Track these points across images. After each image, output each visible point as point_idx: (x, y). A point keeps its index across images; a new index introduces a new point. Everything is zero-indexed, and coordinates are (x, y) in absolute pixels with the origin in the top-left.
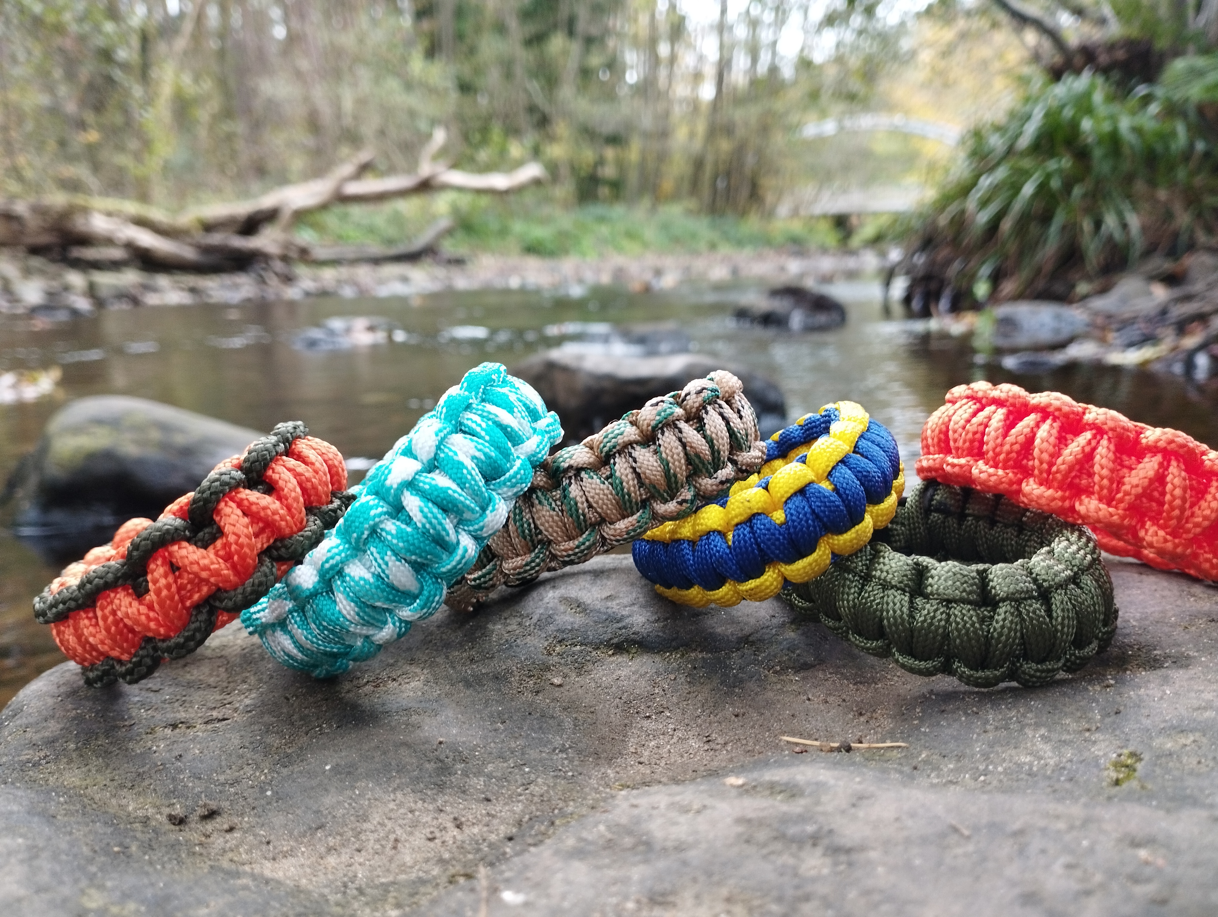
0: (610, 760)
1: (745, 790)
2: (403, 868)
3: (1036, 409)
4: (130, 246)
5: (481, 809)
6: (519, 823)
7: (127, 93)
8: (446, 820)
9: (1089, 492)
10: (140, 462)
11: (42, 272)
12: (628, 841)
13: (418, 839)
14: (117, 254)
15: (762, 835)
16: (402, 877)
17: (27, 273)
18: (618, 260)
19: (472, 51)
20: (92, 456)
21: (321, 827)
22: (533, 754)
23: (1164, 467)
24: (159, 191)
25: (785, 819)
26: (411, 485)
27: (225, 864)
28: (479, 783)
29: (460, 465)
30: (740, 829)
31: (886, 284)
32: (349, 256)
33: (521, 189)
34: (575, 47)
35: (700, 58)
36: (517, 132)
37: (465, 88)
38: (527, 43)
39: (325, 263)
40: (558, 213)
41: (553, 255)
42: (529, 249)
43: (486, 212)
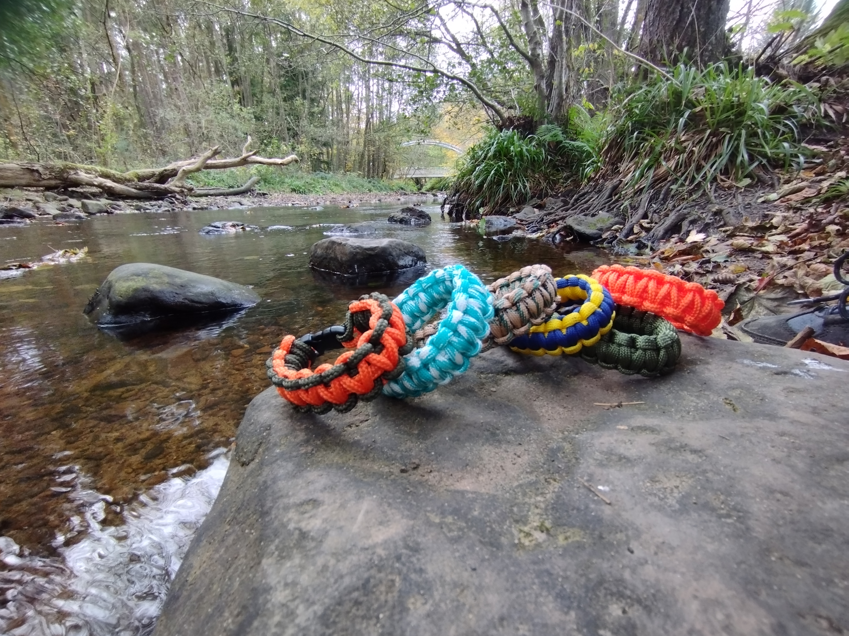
7: (87, 112)
10: (160, 292)
11: (55, 199)
14: (94, 190)
17: (47, 199)
18: (333, 195)
19: (260, 102)
20: (136, 290)
24: (112, 161)
31: (443, 207)
32: (212, 192)
33: (288, 164)
34: (306, 103)
35: (359, 111)
36: (284, 139)
37: (258, 118)
38: (285, 100)
39: (200, 196)
40: (305, 174)
41: (304, 193)
42: (294, 190)
43: (272, 173)
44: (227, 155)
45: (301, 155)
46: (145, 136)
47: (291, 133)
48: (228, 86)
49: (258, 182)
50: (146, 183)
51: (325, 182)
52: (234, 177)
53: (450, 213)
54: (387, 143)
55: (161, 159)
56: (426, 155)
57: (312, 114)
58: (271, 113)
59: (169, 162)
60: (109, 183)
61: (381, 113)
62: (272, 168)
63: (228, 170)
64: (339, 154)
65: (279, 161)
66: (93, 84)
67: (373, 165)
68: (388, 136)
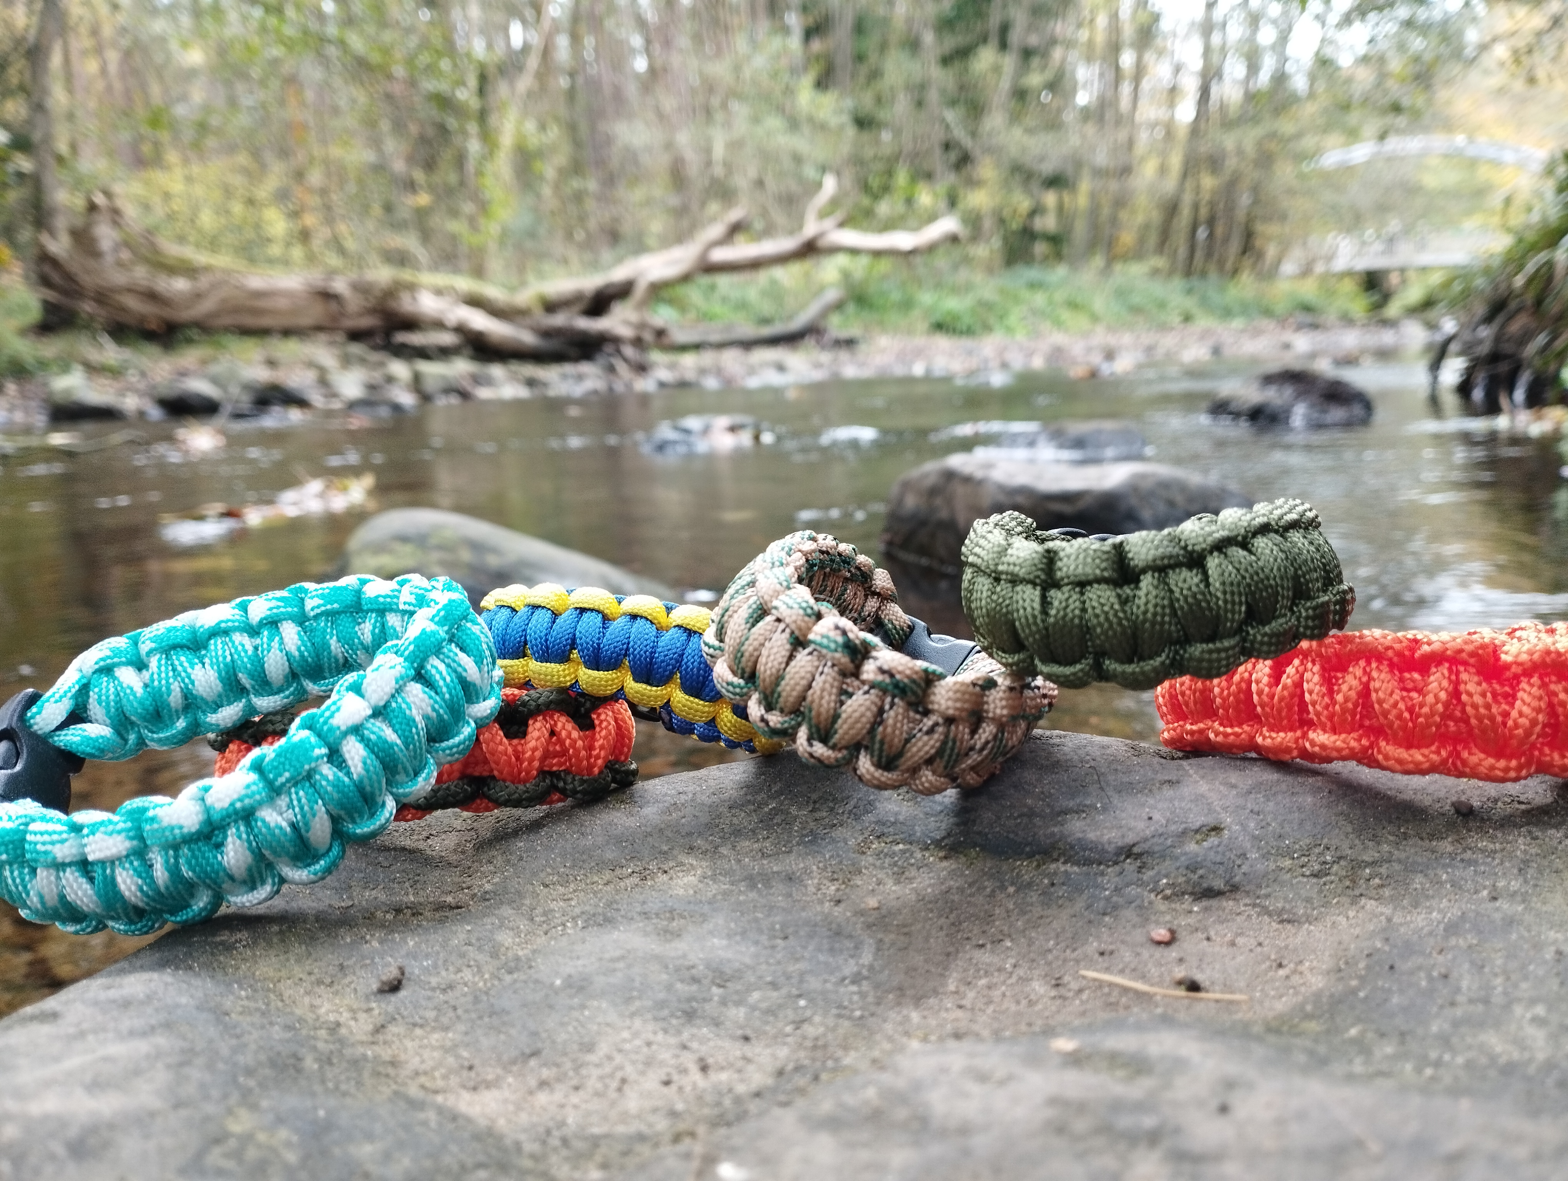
0: (918, 1001)
1: (1075, 1060)
2: (624, 1117)
4: (460, 329)
5: (736, 1050)
6: (780, 1073)
7: (463, 147)
8: (689, 1060)
12: (901, 1113)
13: (651, 1082)
14: (447, 339)
16: (621, 1129)
17: (346, 361)
18: (1058, 338)
19: (875, 75)
21: (535, 1054)
24: (495, 264)
25: (1117, 1106)
28: (738, 1013)
30: (1052, 1113)
31: (1435, 366)
32: (715, 337)
33: (931, 248)
34: (1009, 62)
36: (929, 176)
39: (684, 348)
40: (978, 277)
42: (940, 327)
43: (885, 277)
44: (768, 232)
45: (973, 221)
49: (838, 306)
50: (559, 320)
51: (1039, 299)
53: (1464, 389)
54: (1265, 161)
56: (1412, 190)
57: (1020, 94)
58: (902, 106)
60: (479, 321)
62: (884, 266)
64: (1094, 210)
67: (1211, 235)
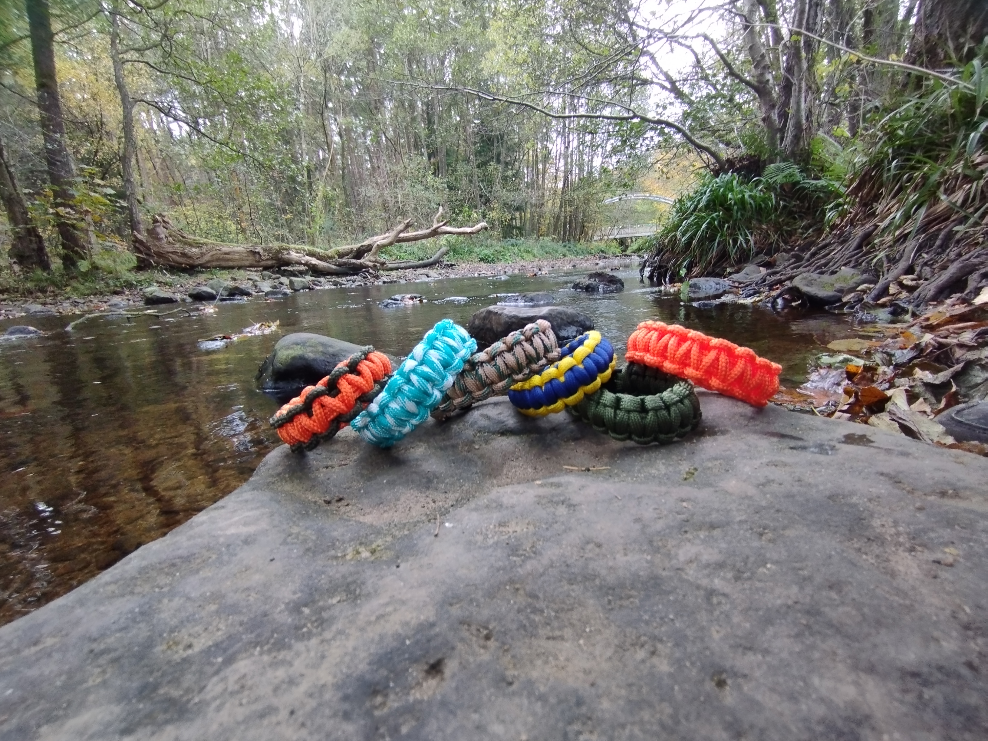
0: (495, 477)
1: (541, 486)
2: (412, 517)
3: (670, 332)
4: (307, 264)
5: (443, 496)
6: (457, 501)
7: (304, 196)
8: (429, 500)
9: (689, 365)
10: (315, 360)
11: (270, 277)
12: (494, 505)
13: (419, 507)
14: (302, 268)
15: (544, 501)
16: (411, 521)
17: (264, 278)
18: (523, 263)
19: (454, 170)
20: (294, 358)
21: (382, 503)
22: (464, 475)
23: (718, 355)
24: (318, 240)
25: (553, 495)
26: (414, 371)
27: (345, 517)
28: (443, 486)
29: (433, 362)
30: (536, 499)
31: (642, 270)
32: (402, 265)
33: (477, 232)
34: (500, 167)
35: (557, 170)
36: (476, 207)
37: (451, 188)
38: (478, 167)
39: (392, 269)
40: (495, 242)
41: (493, 261)
42: (482, 260)
43: (462, 243)
44: (419, 227)
45: (492, 222)
46: (349, 214)
47: (483, 200)
48: (425, 158)
49: (447, 253)
50: (344, 260)
51: (516, 249)
52: (423, 248)
53: (651, 277)
54: (587, 201)
55: (360, 236)
56: (633, 211)
57: (505, 178)
58: (464, 181)
59: (366, 238)
60: (314, 261)
61: (581, 170)
62: (461, 238)
63: (419, 242)
64: (532, 219)
65: (468, 230)
66: (309, 171)
67: (570, 227)
68: (588, 193)
